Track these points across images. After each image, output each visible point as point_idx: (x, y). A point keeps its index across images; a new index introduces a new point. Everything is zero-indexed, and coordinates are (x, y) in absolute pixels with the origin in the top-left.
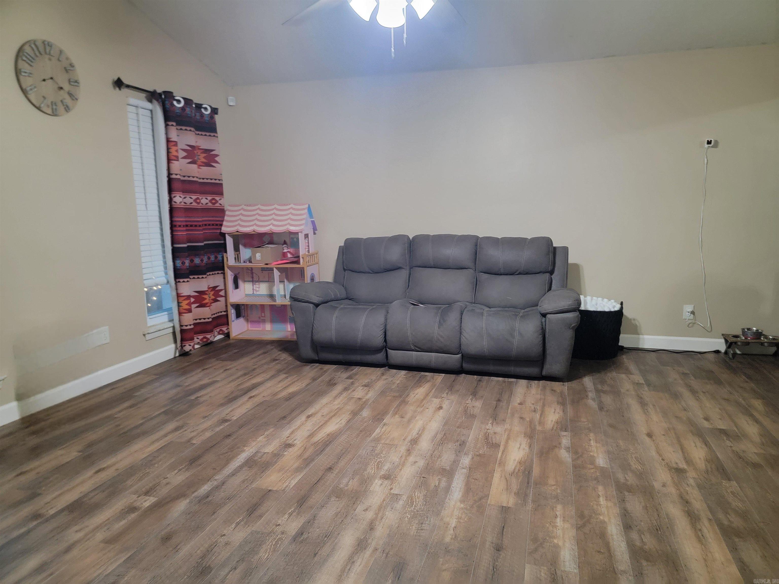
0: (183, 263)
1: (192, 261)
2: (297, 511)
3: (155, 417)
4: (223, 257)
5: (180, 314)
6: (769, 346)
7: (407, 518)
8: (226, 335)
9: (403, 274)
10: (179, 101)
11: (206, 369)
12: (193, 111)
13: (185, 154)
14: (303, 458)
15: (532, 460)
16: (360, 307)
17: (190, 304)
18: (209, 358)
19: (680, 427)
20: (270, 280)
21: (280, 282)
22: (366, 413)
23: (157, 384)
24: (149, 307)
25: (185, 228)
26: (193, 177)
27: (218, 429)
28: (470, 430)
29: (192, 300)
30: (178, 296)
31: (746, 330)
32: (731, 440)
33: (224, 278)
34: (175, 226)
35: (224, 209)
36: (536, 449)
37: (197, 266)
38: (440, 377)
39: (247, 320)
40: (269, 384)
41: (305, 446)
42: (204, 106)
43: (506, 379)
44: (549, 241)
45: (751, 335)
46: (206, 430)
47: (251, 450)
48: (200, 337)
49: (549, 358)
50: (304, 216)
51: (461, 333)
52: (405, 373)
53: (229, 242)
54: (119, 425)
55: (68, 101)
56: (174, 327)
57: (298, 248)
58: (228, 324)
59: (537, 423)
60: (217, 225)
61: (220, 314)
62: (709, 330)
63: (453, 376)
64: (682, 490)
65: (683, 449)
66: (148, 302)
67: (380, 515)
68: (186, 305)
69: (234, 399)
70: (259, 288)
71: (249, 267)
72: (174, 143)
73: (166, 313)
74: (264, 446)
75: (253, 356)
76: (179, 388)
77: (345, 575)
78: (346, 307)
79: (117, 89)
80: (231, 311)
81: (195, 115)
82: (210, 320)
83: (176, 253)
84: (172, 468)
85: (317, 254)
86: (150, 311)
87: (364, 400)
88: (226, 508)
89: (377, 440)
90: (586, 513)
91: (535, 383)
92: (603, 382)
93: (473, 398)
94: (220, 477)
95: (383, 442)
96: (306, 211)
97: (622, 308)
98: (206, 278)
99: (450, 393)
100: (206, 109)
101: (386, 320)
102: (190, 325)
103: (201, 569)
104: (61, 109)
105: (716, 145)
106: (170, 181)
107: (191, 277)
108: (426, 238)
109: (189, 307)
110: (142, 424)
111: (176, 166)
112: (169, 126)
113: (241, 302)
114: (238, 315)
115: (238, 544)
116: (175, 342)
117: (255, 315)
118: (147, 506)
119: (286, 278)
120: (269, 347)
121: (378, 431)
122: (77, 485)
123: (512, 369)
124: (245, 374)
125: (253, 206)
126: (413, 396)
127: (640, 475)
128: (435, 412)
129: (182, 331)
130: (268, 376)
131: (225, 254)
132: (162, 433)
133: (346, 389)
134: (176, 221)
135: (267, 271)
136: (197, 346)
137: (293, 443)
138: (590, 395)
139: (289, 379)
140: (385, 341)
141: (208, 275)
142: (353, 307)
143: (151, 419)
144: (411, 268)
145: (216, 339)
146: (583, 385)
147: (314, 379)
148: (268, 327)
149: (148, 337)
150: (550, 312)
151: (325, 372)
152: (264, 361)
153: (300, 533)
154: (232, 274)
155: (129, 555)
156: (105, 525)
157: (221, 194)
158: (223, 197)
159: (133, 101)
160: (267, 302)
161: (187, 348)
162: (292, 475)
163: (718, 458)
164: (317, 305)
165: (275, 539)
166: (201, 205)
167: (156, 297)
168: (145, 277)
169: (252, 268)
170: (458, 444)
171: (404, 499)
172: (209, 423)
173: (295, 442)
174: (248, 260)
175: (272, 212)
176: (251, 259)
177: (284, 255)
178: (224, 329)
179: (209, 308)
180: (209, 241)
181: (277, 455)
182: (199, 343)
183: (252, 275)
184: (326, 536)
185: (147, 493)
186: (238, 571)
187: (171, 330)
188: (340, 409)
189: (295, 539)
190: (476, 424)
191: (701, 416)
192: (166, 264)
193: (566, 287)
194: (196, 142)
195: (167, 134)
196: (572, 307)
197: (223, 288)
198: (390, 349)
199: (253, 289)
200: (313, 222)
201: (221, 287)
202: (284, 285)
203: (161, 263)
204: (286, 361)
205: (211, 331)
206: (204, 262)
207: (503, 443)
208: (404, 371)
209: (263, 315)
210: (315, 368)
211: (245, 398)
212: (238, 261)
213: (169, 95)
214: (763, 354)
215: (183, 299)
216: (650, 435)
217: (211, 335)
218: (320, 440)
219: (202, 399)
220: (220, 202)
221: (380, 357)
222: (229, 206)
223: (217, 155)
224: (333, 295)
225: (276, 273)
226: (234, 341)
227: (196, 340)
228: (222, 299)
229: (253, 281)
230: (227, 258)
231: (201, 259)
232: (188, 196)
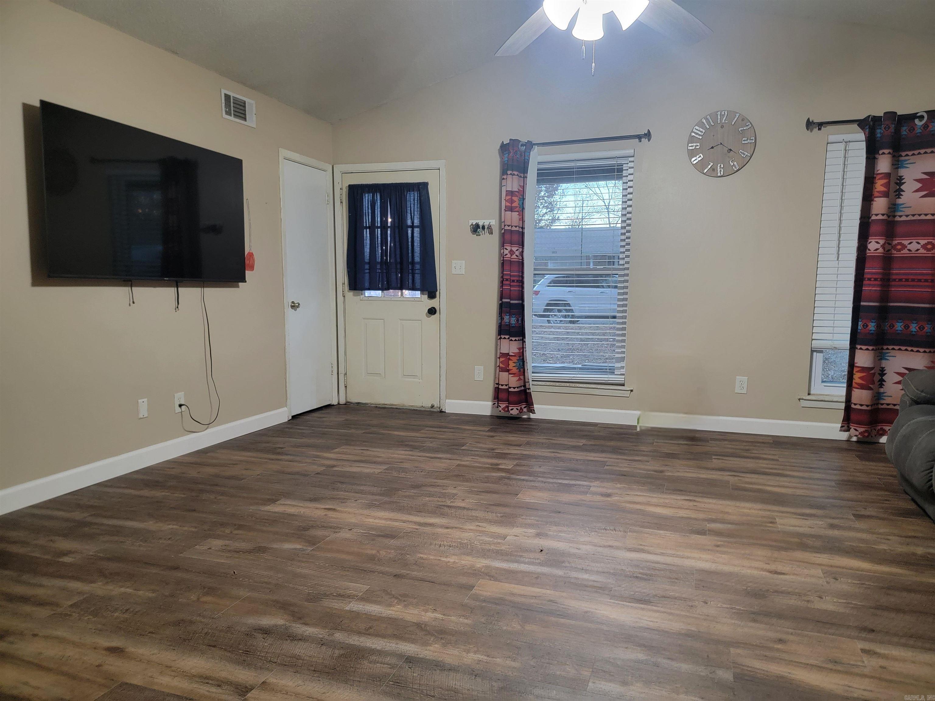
0: (865, 326)
5: (850, 387)
13: (919, 185)
17: (867, 379)
30: (852, 364)
68: (859, 378)
72: (882, 176)
83: (857, 311)
102: (862, 405)
104: (728, 169)
109: (866, 383)
112: (880, 156)
159: (833, 138)
215: (856, 370)
231: (920, 325)
232: (914, 241)
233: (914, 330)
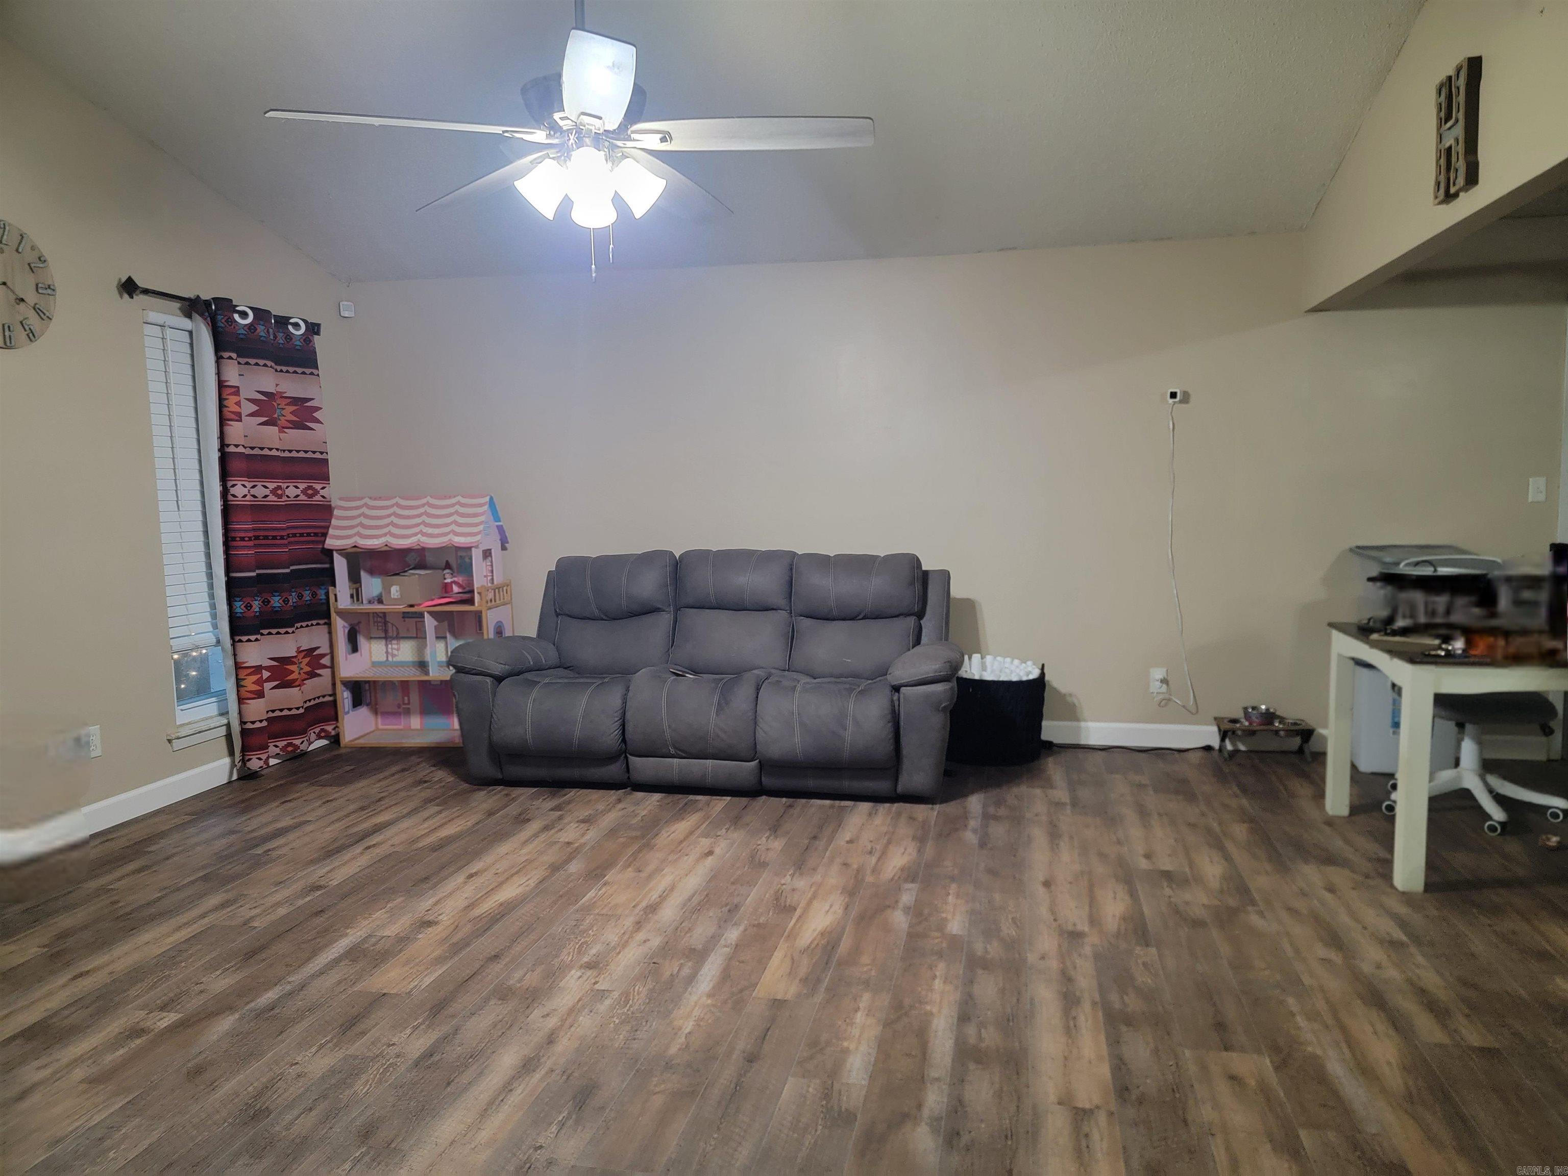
0: (249, 607)
1: (266, 602)
2: (427, 1023)
3: (184, 886)
4: (327, 594)
5: (241, 700)
6: (1287, 736)
7: (614, 1024)
8: (332, 740)
9: (664, 620)
10: (244, 315)
11: (290, 801)
12: (271, 331)
13: (254, 408)
14: (451, 942)
15: (844, 929)
16: (582, 680)
17: (260, 682)
18: (297, 782)
19: (1100, 869)
20: (419, 635)
21: (437, 638)
22: (574, 867)
23: (192, 830)
24: (181, 689)
25: (251, 543)
26: (270, 449)
27: (300, 902)
28: (752, 887)
29: (266, 674)
30: (238, 666)
31: (1250, 710)
32: (1174, 886)
33: (330, 633)
34: (234, 539)
35: (330, 506)
36: (854, 912)
37: (274, 612)
38: (720, 803)
39: (376, 712)
40: (405, 824)
41: (456, 924)
42: (292, 321)
43: (837, 803)
44: (915, 562)
45: (1257, 718)
46: (278, 904)
47: (358, 934)
48: (281, 744)
49: (906, 764)
50: (482, 518)
51: (756, 723)
52: (660, 797)
53: (340, 566)
54: (118, 902)
55: (34, 321)
56: (228, 725)
57: (471, 575)
58: (336, 719)
59: (869, 872)
60: (316, 534)
61: (321, 700)
62: (1194, 711)
63: (744, 801)
64: (1068, 964)
65: (1092, 901)
66: (178, 682)
67: (570, 1020)
68: (253, 683)
69: (339, 850)
70: (398, 650)
71: (380, 611)
72: (233, 390)
73: (214, 699)
74: (383, 926)
75: (381, 776)
76: (233, 836)
77: (494, 1108)
78: (554, 681)
79: (126, 296)
80: (343, 695)
81: (275, 337)
82: (301, 711)
83: (233, 588)
84: (211, 967)
85: (507, 586)
86: (182, 697)
87: (576, 845)
88: (305, 1024)
89: (588, 909)
90: (907, 1001)
91: (884, 808)
92: (999, 803)
93: (770, 835)
94: (296, 978)
95: (597, 911)
96: (486, 507)
97: (1043, 674)
98: (293, 632)
99: (732, 828)
100: (296, 325)
101: (625, 702)
102: (261, 721)
103: (252, 1113)
104: (20, 335)
105: (1186, 398)
106: (224, 458)
107: (265, 632)
108: (702, 556)
109: (260, 688)
110: (159, 899)
111: (235, 431)
112: (222, 360)
113: (364, 678)
114: (357, 702)
115: (318, 1076)
116: (231, 753)
117: (389, 700)
118: (162, 1027)
119: (449, 632)
120: (414, 759)
121: (591, 894)
122: (39, 1000)
123: (848, 784)
124: (362, 809)
125: (386, 500)
126: (665, 835)
127: (1011, 945)
128: (698, 860)
129: (244, 733)
130: (405, 811)
131: (333, 588)
132: (195, 912)
133: (546, 828)
134: (235, 530)
135: (413, 619)
136: (272, 762)
137: (436, 920)
138: (972, 823)
139: (443, 815)
140: (624, 741)
141: (297, 628)
142: (566, 681)
143: (178, 889)
144: (677, 609)
145: (312, 748)
146: (965, 808)
147: (490, 814)
148: (415, 722)
149: (177, 744)
150: (906, 684)
151: (514, 800)
152: (403, 784)
153: (429, 1054)
154: (346, 625)
155: (131, 1097)
156: (90, 1058)
157: (325, 477)
158: (329, 484)
159: (153, 316)
160: (414, 675)
161: (255, 764)
162: (427, 969)
163: (1142, 913)
164: (499, 679)
165: (383, 1065)
166: (285, 498)
167: (194, 670)
168: (173, 633)
169: (384, 613)
170: (725, 909)
171: (615, 997)
172: (286, 893)
173: (440, 917)
174: (377, 598)
175: (422, 510)
176: (382, 596)
177: (446, 588)
178: (329, 728)
179: (299, 688)
180: (300, 564)
181: (403, 940)
182: (278, 754)
183: (385, 626)
184: (471, 1057)
185: (163, 1008)
186: (313, 1113)
187: (223, 731)
188: (529, 862)
189: (417, 1064)
190: (765, 875)
191: (1142, 852)
192: (216, 609)
193: (947, 639)
194: (277, 385)
195: (219, 374)
196: (942, 673)
197: (328, 651)
198: (631, 755)
199: (387, 652)
200: (501, 529)
201: (325, 649)
202: (446, 643)
203: (206, 607)
204: (443, 784)
205: (303, 732)
206: (291, 603)
207: (802, 904)
208: (659, 794)
209: (406, 702)
210: (495, 794)
211: (358, 849)
212: (358, 600)
213: (225, 305)
214: (1282, 750)
215: (245, 674)
216: (1047, 884)
217: (303, 739)
218: (485, 912)
219: (274, 854)
220: (322, 492)
221: (613, 770)
222: (341, 499)
223: (318, 409)
224: (531, 661)
225: (430, 623)
226: (349, 750)
227: (272, 750)
228: (326, 672)
229: (387, 638)
230: (336, 595)
231: (284, 598)
232: (259, 484)
233: (277, 604)
